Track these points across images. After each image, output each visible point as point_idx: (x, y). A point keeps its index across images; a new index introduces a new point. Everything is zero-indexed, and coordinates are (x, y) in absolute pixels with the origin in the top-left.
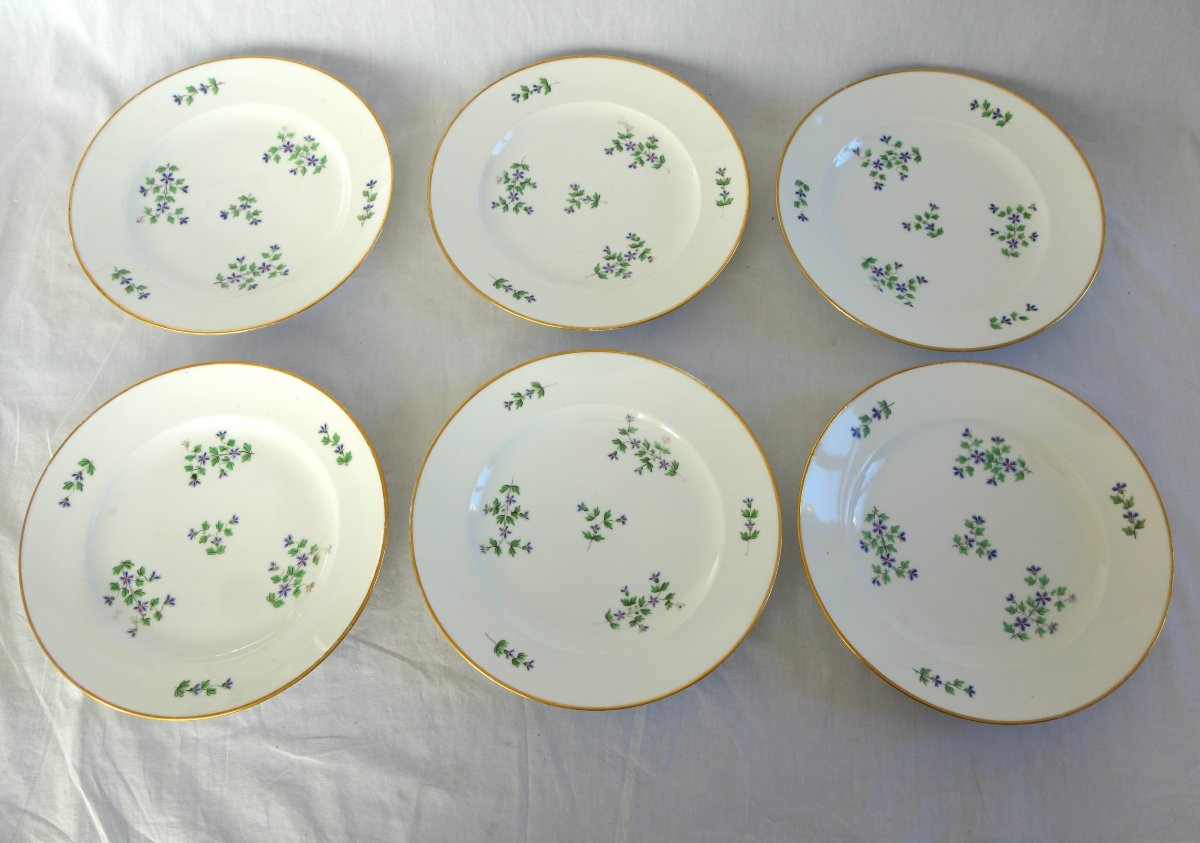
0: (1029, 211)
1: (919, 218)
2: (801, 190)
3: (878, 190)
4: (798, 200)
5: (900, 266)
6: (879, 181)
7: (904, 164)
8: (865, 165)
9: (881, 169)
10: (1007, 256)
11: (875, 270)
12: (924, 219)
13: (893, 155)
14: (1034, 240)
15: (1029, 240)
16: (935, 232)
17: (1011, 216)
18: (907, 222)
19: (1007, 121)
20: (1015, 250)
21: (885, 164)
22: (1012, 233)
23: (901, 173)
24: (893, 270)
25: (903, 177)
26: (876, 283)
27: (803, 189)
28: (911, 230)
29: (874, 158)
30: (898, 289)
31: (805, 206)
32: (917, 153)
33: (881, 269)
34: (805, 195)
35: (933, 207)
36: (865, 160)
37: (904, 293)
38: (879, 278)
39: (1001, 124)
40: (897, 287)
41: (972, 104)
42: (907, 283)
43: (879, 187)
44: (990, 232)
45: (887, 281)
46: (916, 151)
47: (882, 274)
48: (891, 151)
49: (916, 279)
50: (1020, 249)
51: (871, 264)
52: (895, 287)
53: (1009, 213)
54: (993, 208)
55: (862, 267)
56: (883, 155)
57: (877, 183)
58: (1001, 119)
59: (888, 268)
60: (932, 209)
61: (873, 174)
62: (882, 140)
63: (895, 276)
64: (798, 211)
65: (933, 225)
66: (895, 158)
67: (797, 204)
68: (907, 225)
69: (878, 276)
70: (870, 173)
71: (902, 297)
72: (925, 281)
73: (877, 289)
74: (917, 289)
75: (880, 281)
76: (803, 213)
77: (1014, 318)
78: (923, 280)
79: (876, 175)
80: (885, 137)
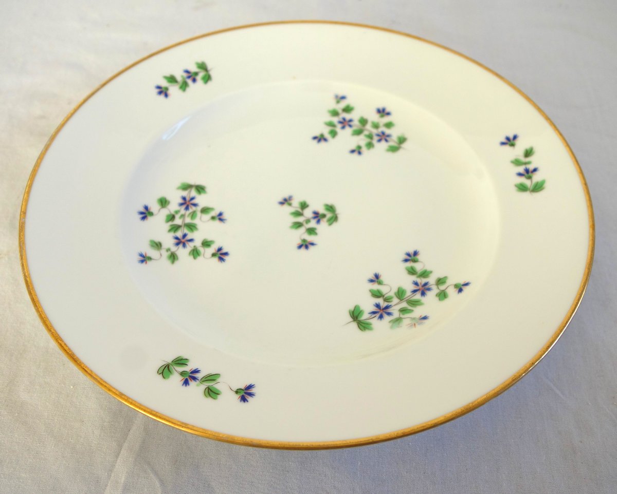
0: (343, 104)
1: (298, 225)
2: (182, 374)
3: (226, 258)
4: (203, 387)
5: (377, 276)
6: (212, 249)
7: (199, 209)
8: (173, 257)
9: (191, 240)
10: (401, 149)
11: (378, 315)
12: (300, 219)
13: (177, 217)
14: (388, 114)
15: (386, 119)
16: (329, 215)
17: (339, 126)
18: (299, 242)
19: (207, 71)
20: (395, 138)
21: (186, 231)
22: (366, 133)
23: (213, 218)
24: (384, 289)
25: (220, 217)
26: (406, 322)
27: (181, 369)
28: (315, 242)
29: (168, 241)
30: (423, 294)
31: (219, 380)
32: (190, 186)
33: (378, 306)
34: (196, 371)
35: (286, 201)
36: (166, 254)
37: (434, 287)
38: (396, 314)
39: (207, 79)
40: (418, 294)
41: (160, 93)
42: (414, 278)
43: (221, 255)
44: (356, 154)
45: (404, 305)
46: (187, 187)
47: (387, 307)
48: (168, 216)
49: (409, 264)
50: (395, 133)
51: (365, 316)
52: (418, 296)
53: (334, 126)
54: (320, 139)
55: (367, 333)
56: (169, 228)
57: (214, 255)
58: (201, 75)
62: (144, 218)
63: (395, 290)
65: (316, 213)
66: (183, 216)
67: (211, 393)
68: (304, 244)
69: (392, 315)
70: (192, 257)
71: (443, 293)
72: (416, 253)
73: (421, 323)
74: (428, 268)
75: (403, 314)
76: (235, 389)
77: (526, 163)
78: (412, 256)
79: (200, 251)
80: (142, 213)
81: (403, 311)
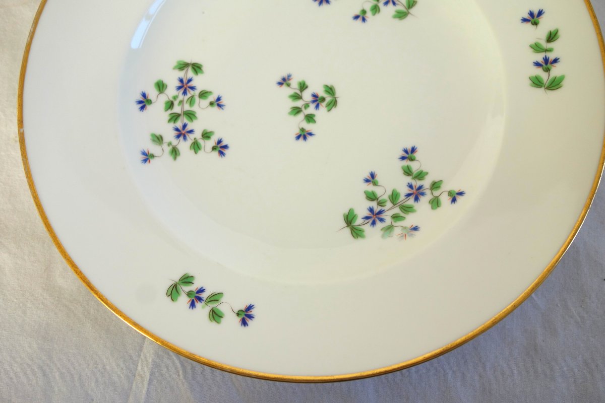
1: (297, 111)
2: (189, 294)
3: (225, 151)
4: (208, 309)
5: (373, 175)
6: (212, 142)
7: (197, 92)
8: (175, 152)
9: (191, 131)
10: (409, 15)
11: (371, 221)
12: (299, 103)
13: (176, 103)
16: (328, 99)
18: (298, 131)
21: (186, 120)
23: (211, 104)
24: (378, 191)
25: (218, 103)
26: (397, 231)
27: (187, 288)
28: (313, 132)
29: (169, 134)
30: (417, 199)
31: (223, 300)
32: (186, 65)
33: (371, 210)
34: (201, 291)
35: (284, 81)
36: (168, 149)
37: (428, 192)
38: (388, 221)
40: (412, 199)
42: (409, 179)
43: (221, 148)
44: (359, 21)
45: (397, 210)
46: (183, 66)
47: (380, 212)
48: (167, 103)
49: (405, 163)
51: (358, 221)
52: (411, 202)
55: (360, 240)
56: (168, 118)
57: (214, 148)
59: (371, 197)
60: (289, 85)
61: (196, 146)
62: (143, 108)
63: (389, 193)
64: (231, 321)
65: (315, 96)
66: (181, 102)
67: (215, 315)
68: (303, 134)
69: (384, 222)
70: (193, 151)
71: (436, 200)
72: (413, 150)
73: (411, 235)
74: (424, 169)
75: (395, 222)
76: (236, 311)
77: (546, 51)
78: (410, 153)
79: (200, 144)
80: (140, 102)
81: (396, 217)
